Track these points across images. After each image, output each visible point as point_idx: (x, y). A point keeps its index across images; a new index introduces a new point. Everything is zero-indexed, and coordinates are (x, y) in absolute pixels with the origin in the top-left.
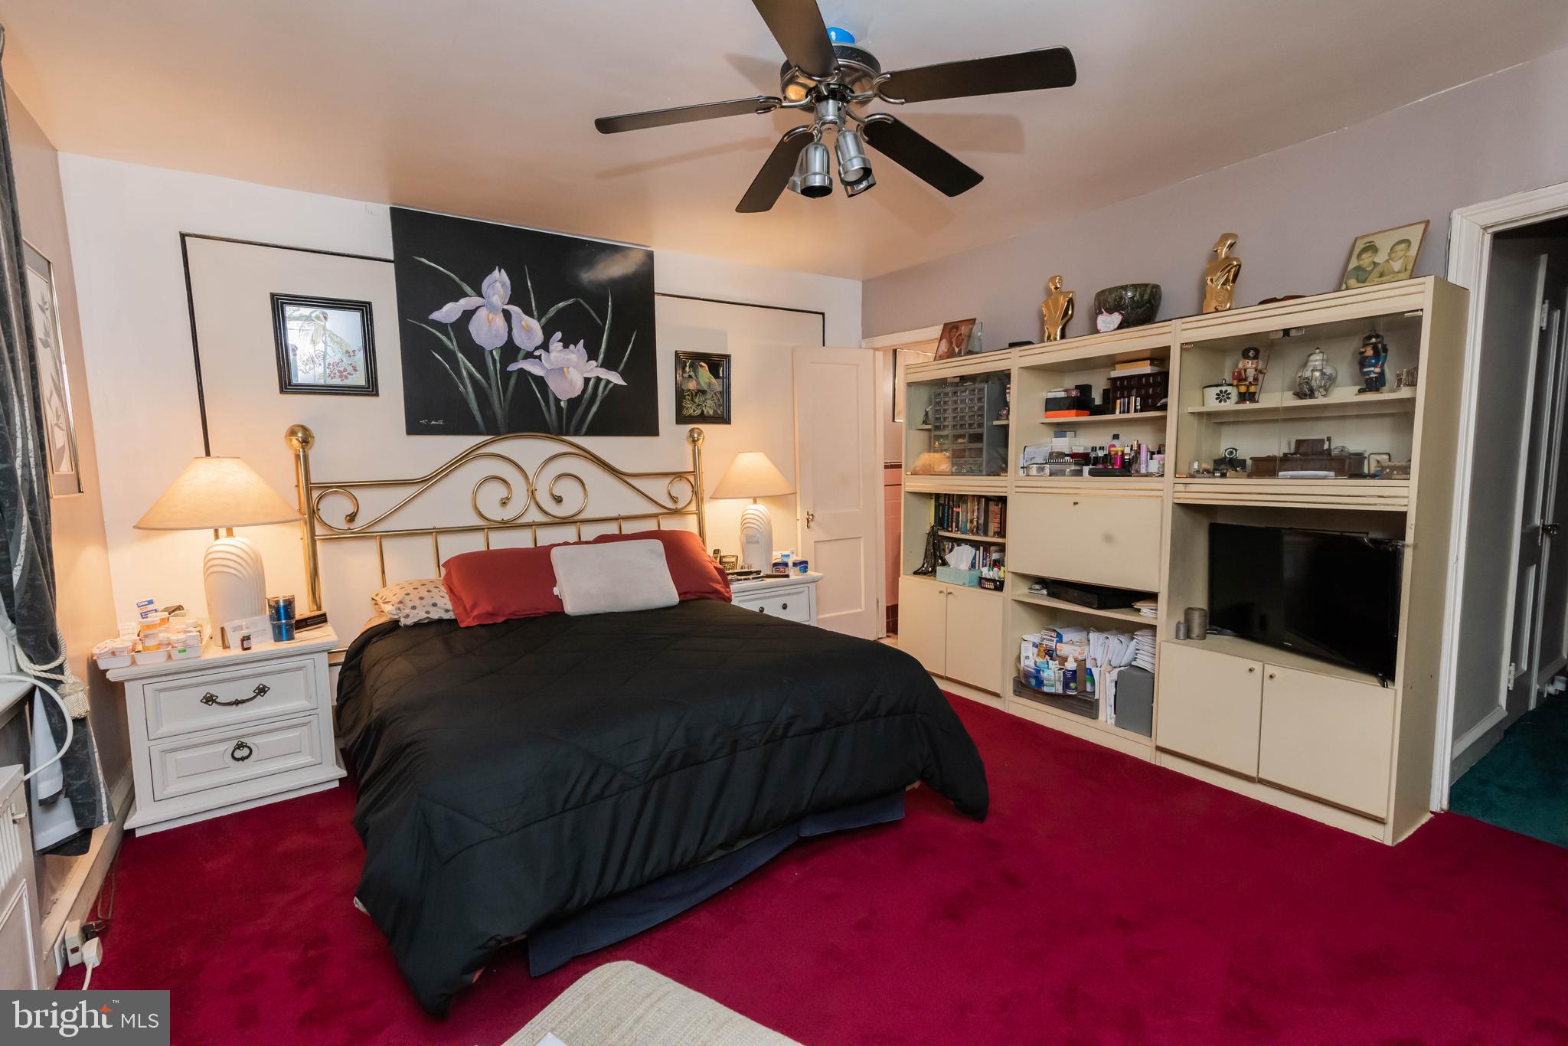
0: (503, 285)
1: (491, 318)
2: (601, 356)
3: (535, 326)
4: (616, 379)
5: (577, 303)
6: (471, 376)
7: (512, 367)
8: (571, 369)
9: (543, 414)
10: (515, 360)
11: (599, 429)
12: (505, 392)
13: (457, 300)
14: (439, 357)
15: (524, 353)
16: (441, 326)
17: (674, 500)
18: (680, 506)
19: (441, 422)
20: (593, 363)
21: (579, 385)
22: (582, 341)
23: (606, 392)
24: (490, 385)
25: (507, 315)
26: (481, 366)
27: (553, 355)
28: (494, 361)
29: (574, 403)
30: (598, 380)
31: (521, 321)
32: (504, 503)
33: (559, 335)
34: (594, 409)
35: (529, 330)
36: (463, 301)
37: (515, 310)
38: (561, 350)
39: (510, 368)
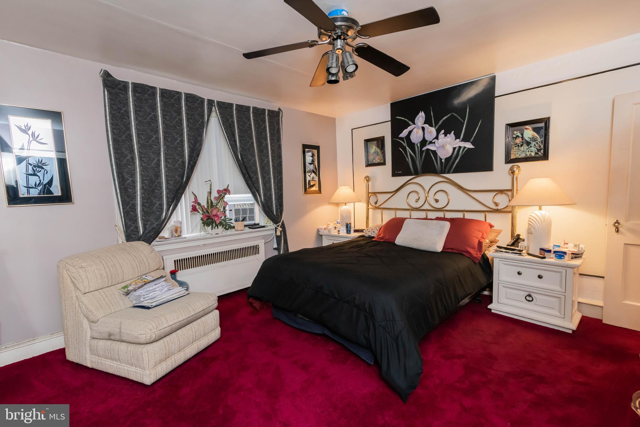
0: (422, 117)
1: (418, 131)
2: (462, 136)
3: (433, 130)
4: (469, 145)
5: (452, 115)
6: (410, 154)
7: (424, 149)
8: (448, 145)
9: (435, 166)
10: (425, 146)
11: (458, 170)
12: (421, 159)
13: (407, 128)
14: (401, 150)
15: (429, 142)
16: (402, 139)
17: (496, 204)
18: (500, 207)
19: (401, 172)
20: (458, 140)
21: (451, 151)
22: (453, 132)
23: (463, 153)
24: (416, 156)
25: (423, 129)
26: (413, 150)
27: (440, 140)
28: (418, 147)
29: (448, 159)
30: (460, 147)
31: (428, 130)
32: (417, 201)
33: (443, 131)
34: (457, 161)
35: (431, 131)
36: (409, 128)
37: (426, 126)
38: (443, 138)
39: (423, 149)
